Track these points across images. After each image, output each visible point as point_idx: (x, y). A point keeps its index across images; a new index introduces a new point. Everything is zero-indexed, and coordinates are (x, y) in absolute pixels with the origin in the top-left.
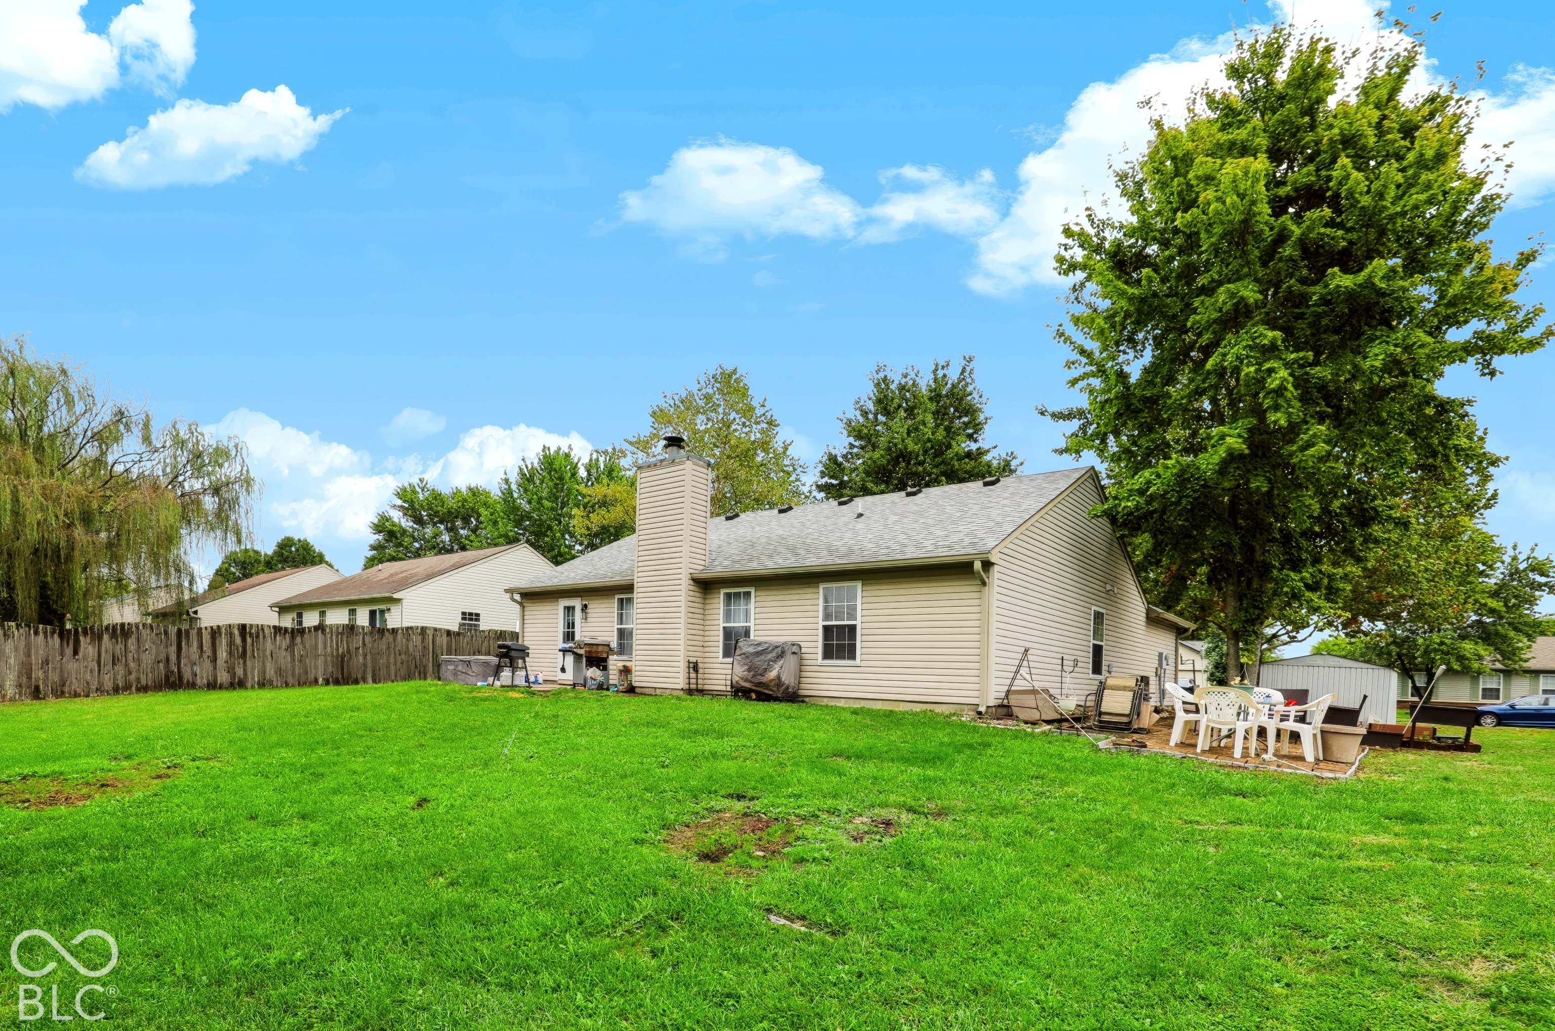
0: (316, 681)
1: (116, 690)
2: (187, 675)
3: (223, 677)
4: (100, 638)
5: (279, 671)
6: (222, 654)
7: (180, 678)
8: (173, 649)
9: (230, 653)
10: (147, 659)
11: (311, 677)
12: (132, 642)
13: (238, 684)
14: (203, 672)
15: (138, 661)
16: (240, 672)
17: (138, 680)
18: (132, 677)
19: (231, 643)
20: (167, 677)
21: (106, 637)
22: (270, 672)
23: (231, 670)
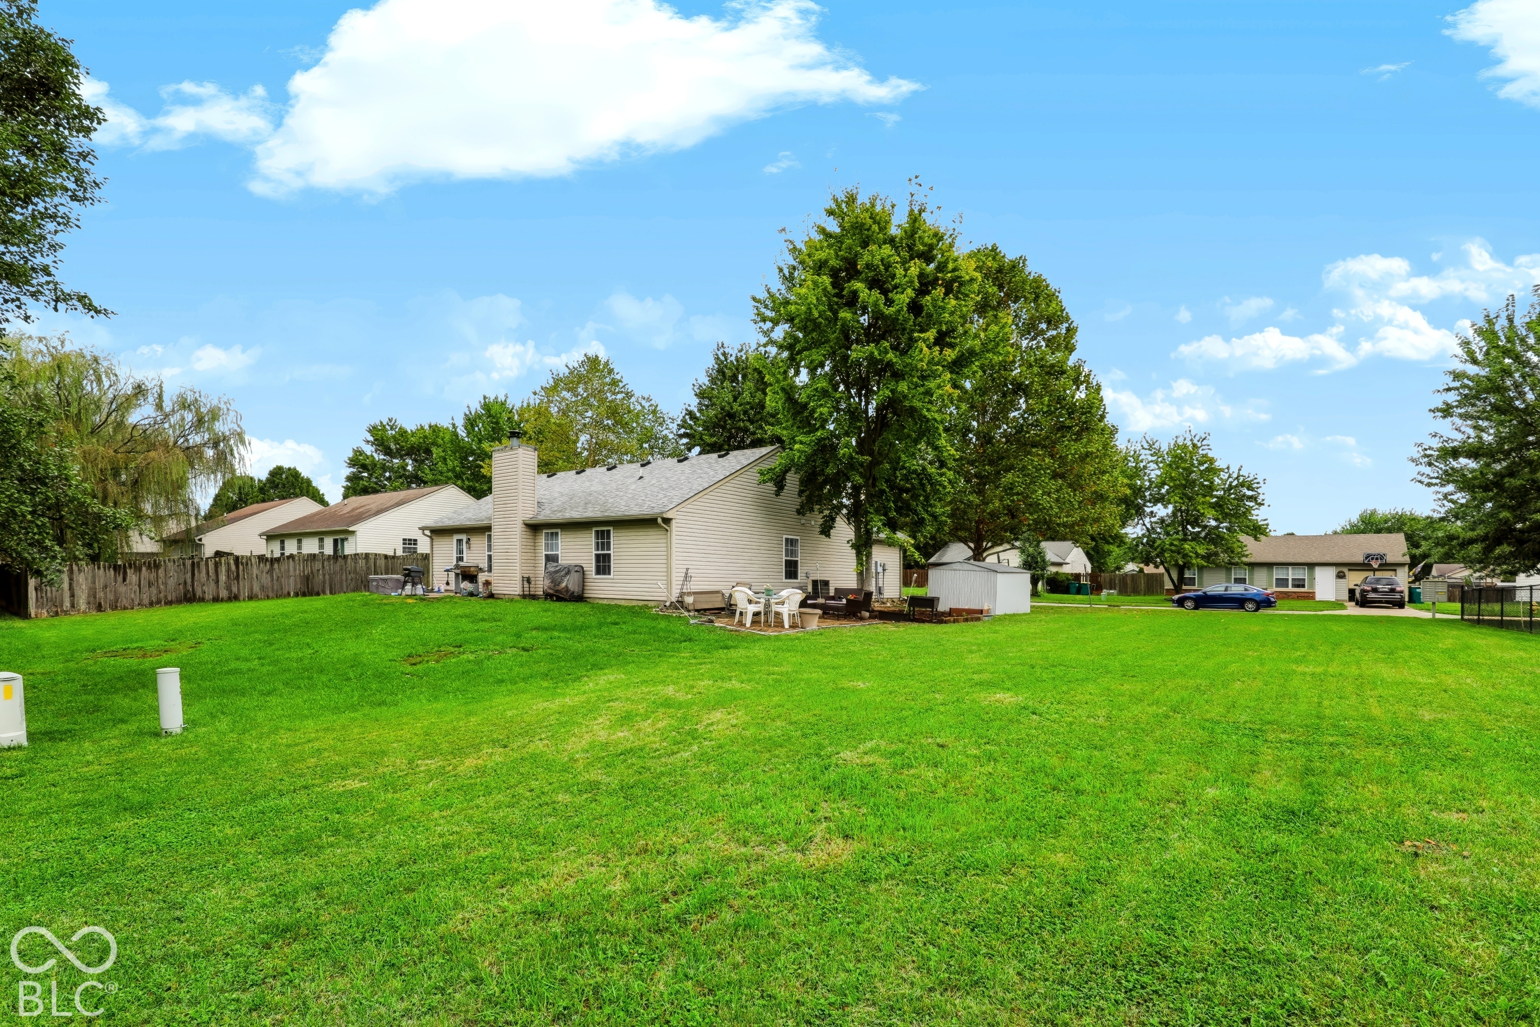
0: (289, 594)
1: (151, 604)
2: (199, 593)
3: (224, 593)
4: (140, 570)
5: (263, 588)
6: (223, 578)
7: (194, 595)
8: (189, 575)
9: (228, 577)
10: (172, 582)
11: (285, 592)
12: (161, 571)
13: (234, 598)
14: (210, 591)
15: (165, 584)
16: (235, 590)
17: (166, 597)
18: (162, 595)
19: (229, 570)
20: (185, 595)
21: (144, 569)
22: (256, 588)
23: (229, 588)
